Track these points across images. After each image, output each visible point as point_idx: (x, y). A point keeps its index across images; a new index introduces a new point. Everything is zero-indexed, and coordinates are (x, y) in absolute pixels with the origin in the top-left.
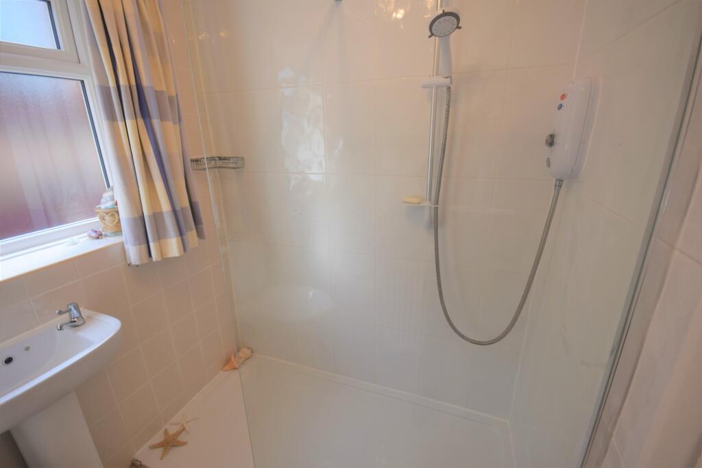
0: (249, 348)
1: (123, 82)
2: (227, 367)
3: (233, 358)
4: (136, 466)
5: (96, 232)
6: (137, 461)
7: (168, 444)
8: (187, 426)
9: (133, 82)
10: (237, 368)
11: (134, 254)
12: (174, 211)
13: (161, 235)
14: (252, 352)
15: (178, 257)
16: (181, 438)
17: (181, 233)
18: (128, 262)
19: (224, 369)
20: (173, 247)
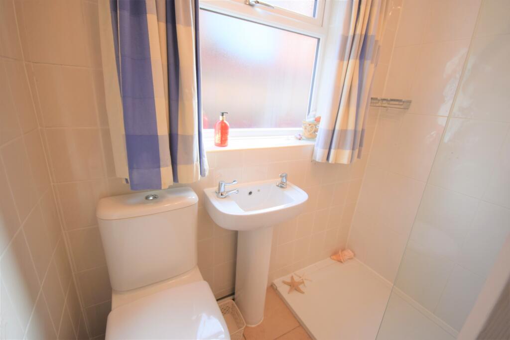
0: (353, 252)
1: (358, 32)
2: (334, 257)
3: (340, 253)
4: (273, 288)
5: (300, 135)
6: (275, 285)
7: (293, 286)
8: (305, 281)
9: (364, 33)
10: (341, 262)
11: (319, 154)
12: (355, 131)
13: (340, 146)
14: (355, 255)
15: (346, 165)
16: (301, 287)
17: (353, 149)
18: (313, 159)
19: (332, 257)
20: (345, 156)
